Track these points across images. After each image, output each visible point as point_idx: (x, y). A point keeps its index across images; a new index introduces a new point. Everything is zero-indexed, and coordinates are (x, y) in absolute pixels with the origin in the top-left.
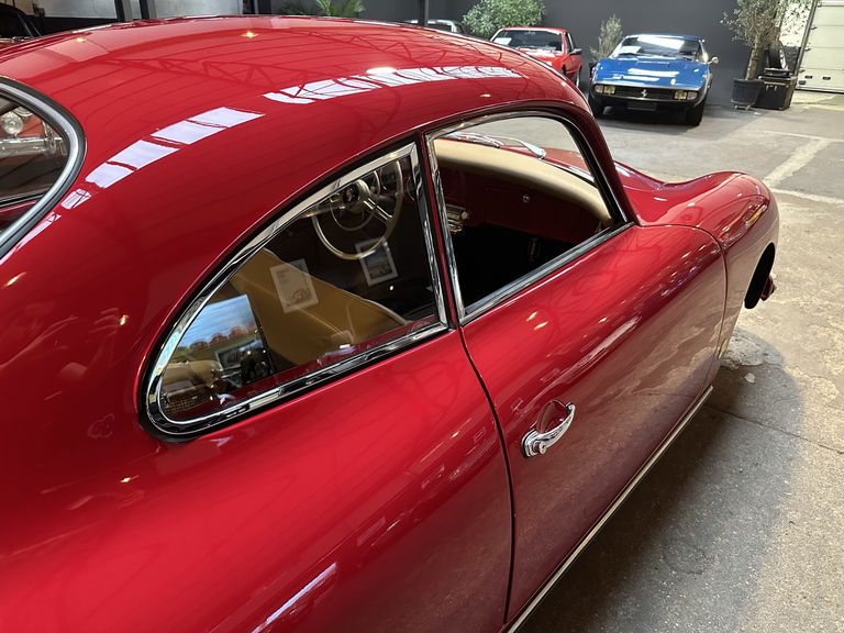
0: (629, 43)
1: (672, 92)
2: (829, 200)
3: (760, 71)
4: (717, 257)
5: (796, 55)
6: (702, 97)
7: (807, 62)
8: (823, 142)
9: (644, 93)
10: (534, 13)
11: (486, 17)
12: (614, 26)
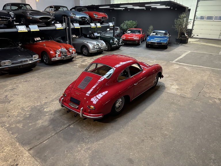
0: (154, 32)
1: (161, 43)
2: (183, 64)
3: (181, 36)
4: (151, 74)
5: (191, 30)
6: (167, 44)
7: (193, 32)
8: (189, 52)
9: (156, 43)
10: (135, 24)
11: (125, 25)
12: (151, 27)
